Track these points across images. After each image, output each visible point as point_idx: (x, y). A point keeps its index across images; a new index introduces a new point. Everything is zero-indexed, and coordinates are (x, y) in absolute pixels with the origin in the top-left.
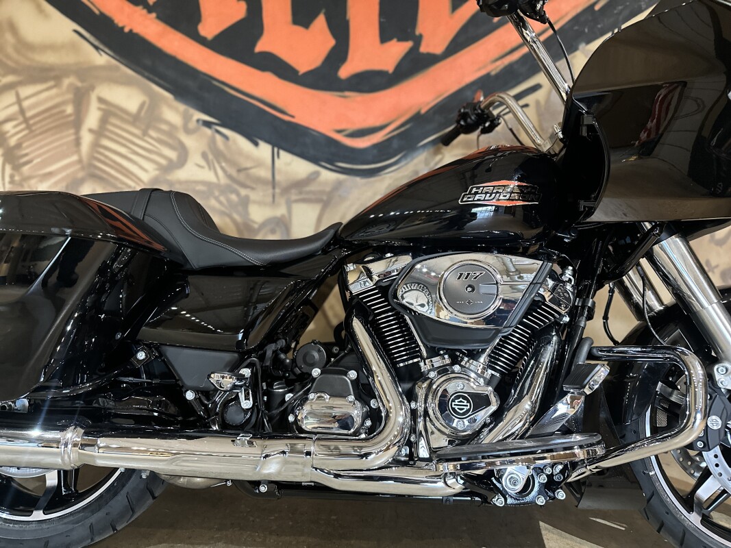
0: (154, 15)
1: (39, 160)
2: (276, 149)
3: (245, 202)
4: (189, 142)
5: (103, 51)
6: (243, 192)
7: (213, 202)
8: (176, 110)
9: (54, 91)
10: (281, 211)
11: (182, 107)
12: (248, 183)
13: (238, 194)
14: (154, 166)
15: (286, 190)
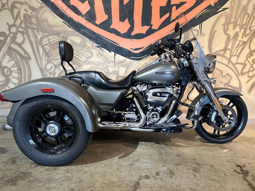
0: (84, 18)
1: (54, 55)
2: (115, 53)
3: (108, 67)
4: (94, 51)
5: (71, 27)
6: (107, 64)
7: (100, 67)
8: (90, 43)
9: (58, 37)
10: (116, 69)
11: (91, 42)
12: (108, 62)
13: (106, 65)
14: (85, 57)
15: (118, 64)
